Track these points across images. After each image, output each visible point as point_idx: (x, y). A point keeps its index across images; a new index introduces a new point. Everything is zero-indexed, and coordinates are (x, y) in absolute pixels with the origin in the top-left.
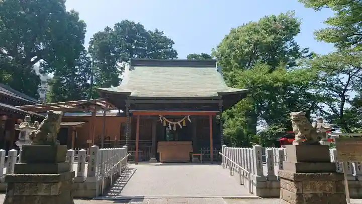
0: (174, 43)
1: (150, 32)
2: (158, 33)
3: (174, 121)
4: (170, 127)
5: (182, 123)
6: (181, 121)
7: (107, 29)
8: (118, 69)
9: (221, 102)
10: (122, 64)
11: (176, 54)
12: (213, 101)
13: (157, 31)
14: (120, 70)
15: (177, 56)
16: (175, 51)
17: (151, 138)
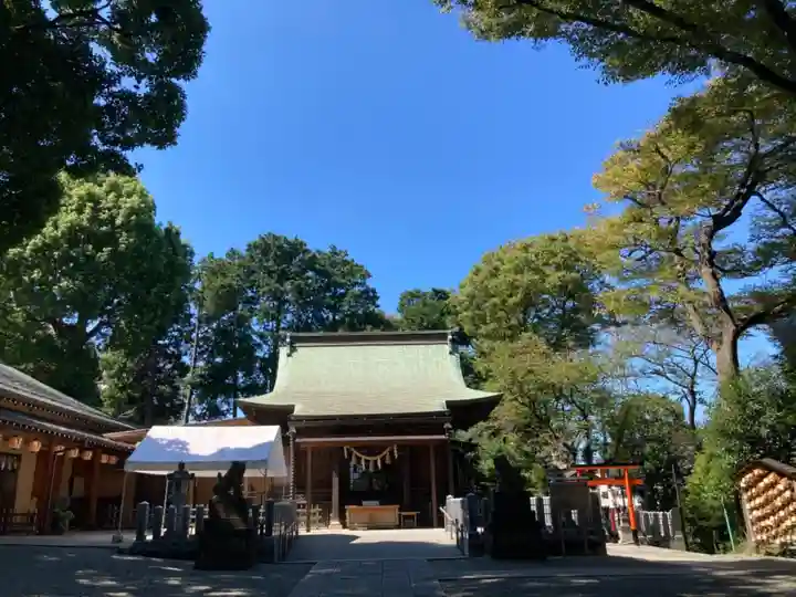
0: (370, 276)
1: (320, 253)
2: (337, 254)
3: (370, 455)
4: (363, 463)
5: (383, 459)
6: (381, 456)
7: (232, 253)
8: (254, 337)
9: (448, 421)
11: (376, 298)
12: (436, 419)
13: (334, 250)
14: (258, 341)
15: (378, 302)
16: (374, 291)
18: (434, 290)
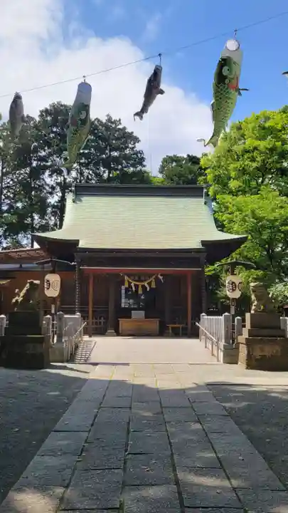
0: (139, 141)
1: (99, 120)
2: (112, 123)
3: (139, 280)
4: (133, 287)
5: (150, 284)
6: (149, 281)
9: (203, 256)
10: (53, 179)
11: (142, 159)
12: (193, 255)
13: (109, 120)
15: (145, 163)
16: (141, 153)
17: (107, 303)
18: (188, 156)
